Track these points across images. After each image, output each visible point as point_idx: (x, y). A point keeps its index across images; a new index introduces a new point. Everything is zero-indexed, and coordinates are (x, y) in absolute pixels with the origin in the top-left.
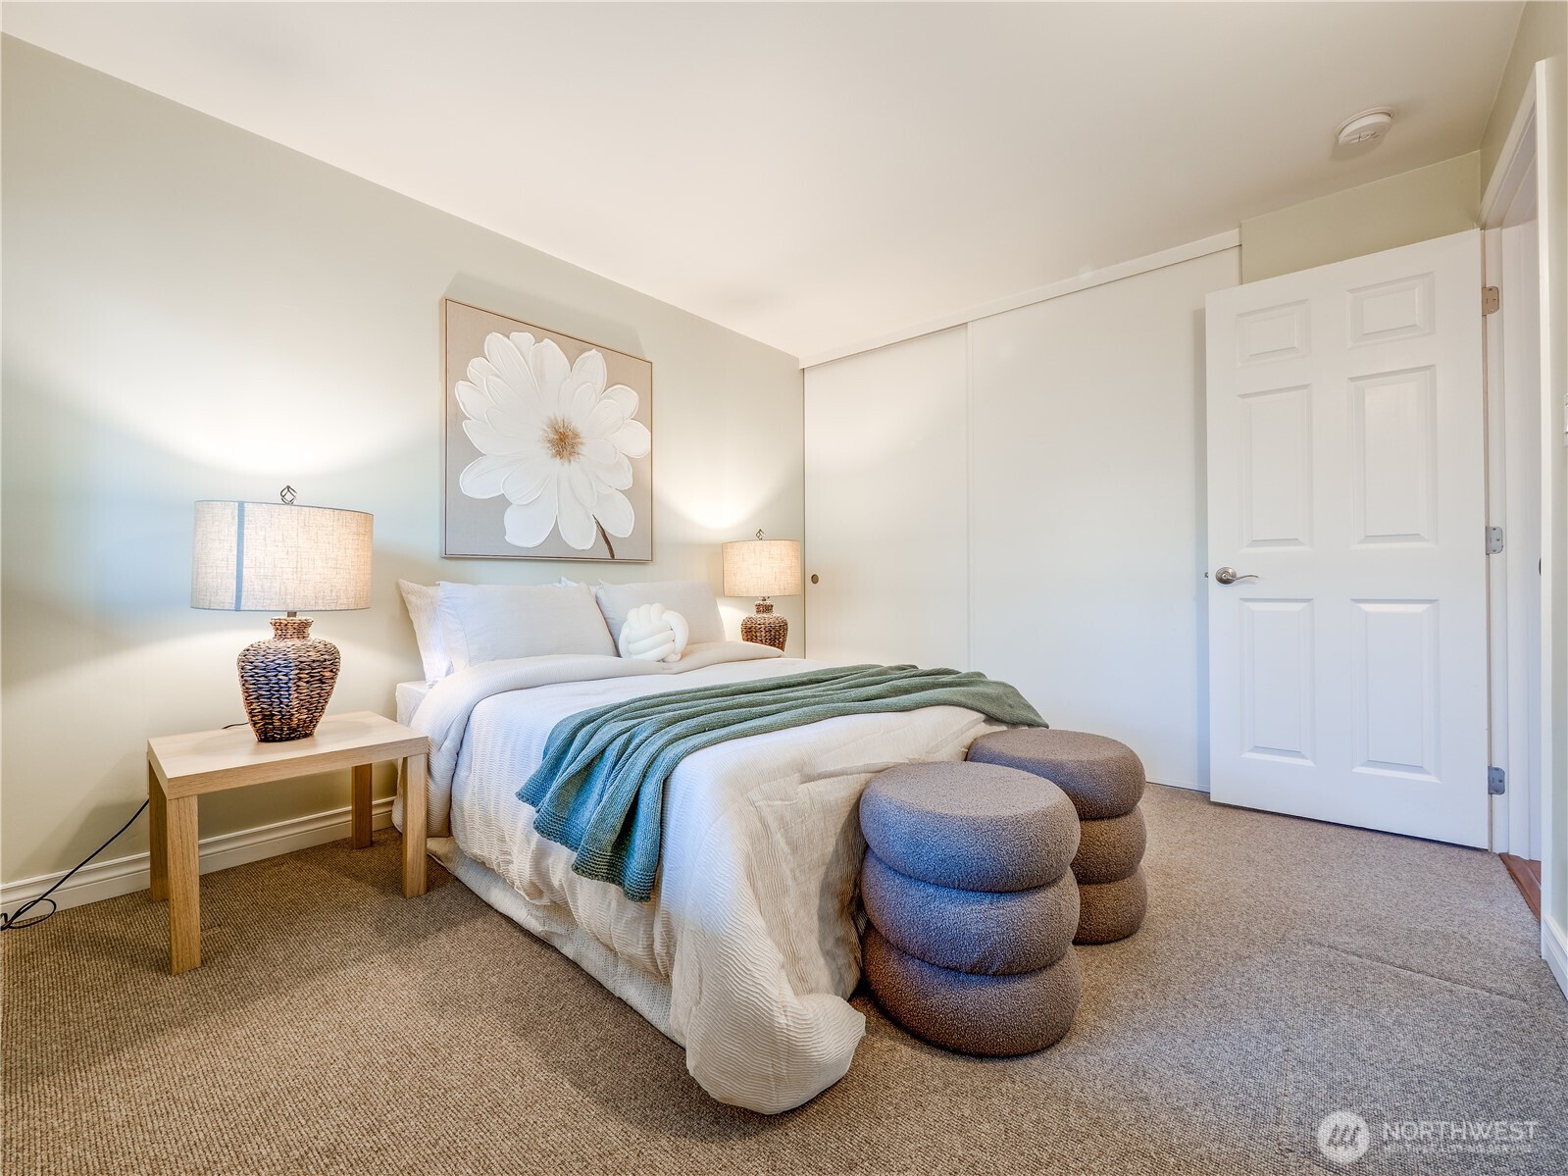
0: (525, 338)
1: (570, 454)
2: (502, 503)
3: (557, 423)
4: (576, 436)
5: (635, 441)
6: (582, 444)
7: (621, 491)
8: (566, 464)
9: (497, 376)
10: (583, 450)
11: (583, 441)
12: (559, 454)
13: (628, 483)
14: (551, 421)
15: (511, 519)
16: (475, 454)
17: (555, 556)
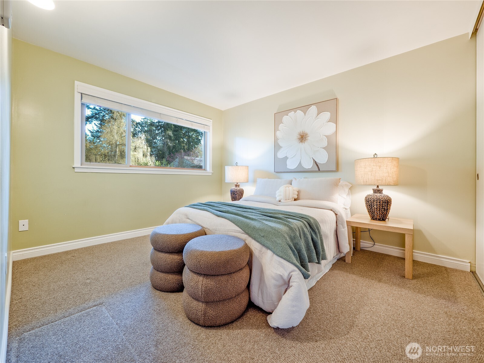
0: (292, 114)
1: (305, 141)
2: (286, 158)
3: (301, 133)
4: (307, 134)
5: (330, 128)
6: (308, 136)
7: (322, 148)
8: (303, 144)
9: (286, 127)
10: (309, 138)
11: (309, 135)
12: (301, 141)
13: (325, 144)
14: (299, 133)
15: (288, 162)
16: (280, 147)
17: (300, 171)
